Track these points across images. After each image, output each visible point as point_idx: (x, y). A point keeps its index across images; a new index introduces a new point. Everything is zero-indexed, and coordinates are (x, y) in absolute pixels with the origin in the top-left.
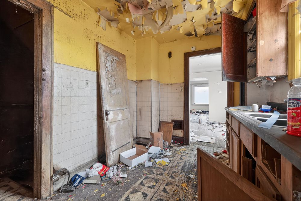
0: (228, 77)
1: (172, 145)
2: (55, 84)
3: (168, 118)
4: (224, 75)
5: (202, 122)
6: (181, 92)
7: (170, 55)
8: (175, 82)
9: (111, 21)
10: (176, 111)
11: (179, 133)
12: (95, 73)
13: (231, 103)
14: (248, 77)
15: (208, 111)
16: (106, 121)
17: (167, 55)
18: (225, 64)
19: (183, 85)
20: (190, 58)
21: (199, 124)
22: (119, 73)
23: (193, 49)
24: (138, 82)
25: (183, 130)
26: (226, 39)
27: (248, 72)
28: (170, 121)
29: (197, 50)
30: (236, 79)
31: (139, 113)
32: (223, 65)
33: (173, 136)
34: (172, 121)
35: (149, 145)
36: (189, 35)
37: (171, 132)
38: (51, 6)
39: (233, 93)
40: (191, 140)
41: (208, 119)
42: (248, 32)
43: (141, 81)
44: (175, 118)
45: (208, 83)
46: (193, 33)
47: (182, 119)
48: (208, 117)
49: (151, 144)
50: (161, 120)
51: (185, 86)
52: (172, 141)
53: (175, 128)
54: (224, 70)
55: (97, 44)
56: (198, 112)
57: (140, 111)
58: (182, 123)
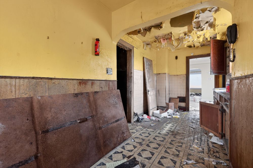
0: (214, 73)
1: (178, 111)
2: (134, 79)
3: (175, 95)
4: (212, 71)
5: (196, 100)
6: (184, 80)
7: (176, 58)
8: (180, 74)
9: (148, 44)
10: (180, 91)
11: (183, 105)
12: (143, 72)
13: (217, 86)
14: (227, 72)
15: (201, 94)
16: (148, 95)
17: (175, 58)
18: (212, 66)
19: (185, 76)
20: (190, 60)
21: (194, 102)
22: (150, 70)
23: (192, 55)
24: (157, 74)
25: (185, 102)
26: (213, 52)
27: (227, 69)
28: (177, 97)
29: (194, 55)
30: (220, 73)
31: (158, 92)
32: (211, 66)
33: (179, 106)
34: (178, 97)
35: (165, 110)
36: (190, 47)
37: (178, 104)
38: (133, 47)
39: (219, 81)
40: (190, 109)
41: (200, 99)
42: (227, 47)
43: (159, 74)
44: (179, 96)
45: (201, 71)
46: (193, 46)
47: (184, 96)
48: (201, 98)
49: (166, 110)
50: (170, 97)
51: (186, 76)
52: (178, 109)
53: (180, 101)
54: (212, 69)
55: (143, 58)
56: (192, 94)
57: (158, 91)
58: (185, 98)
